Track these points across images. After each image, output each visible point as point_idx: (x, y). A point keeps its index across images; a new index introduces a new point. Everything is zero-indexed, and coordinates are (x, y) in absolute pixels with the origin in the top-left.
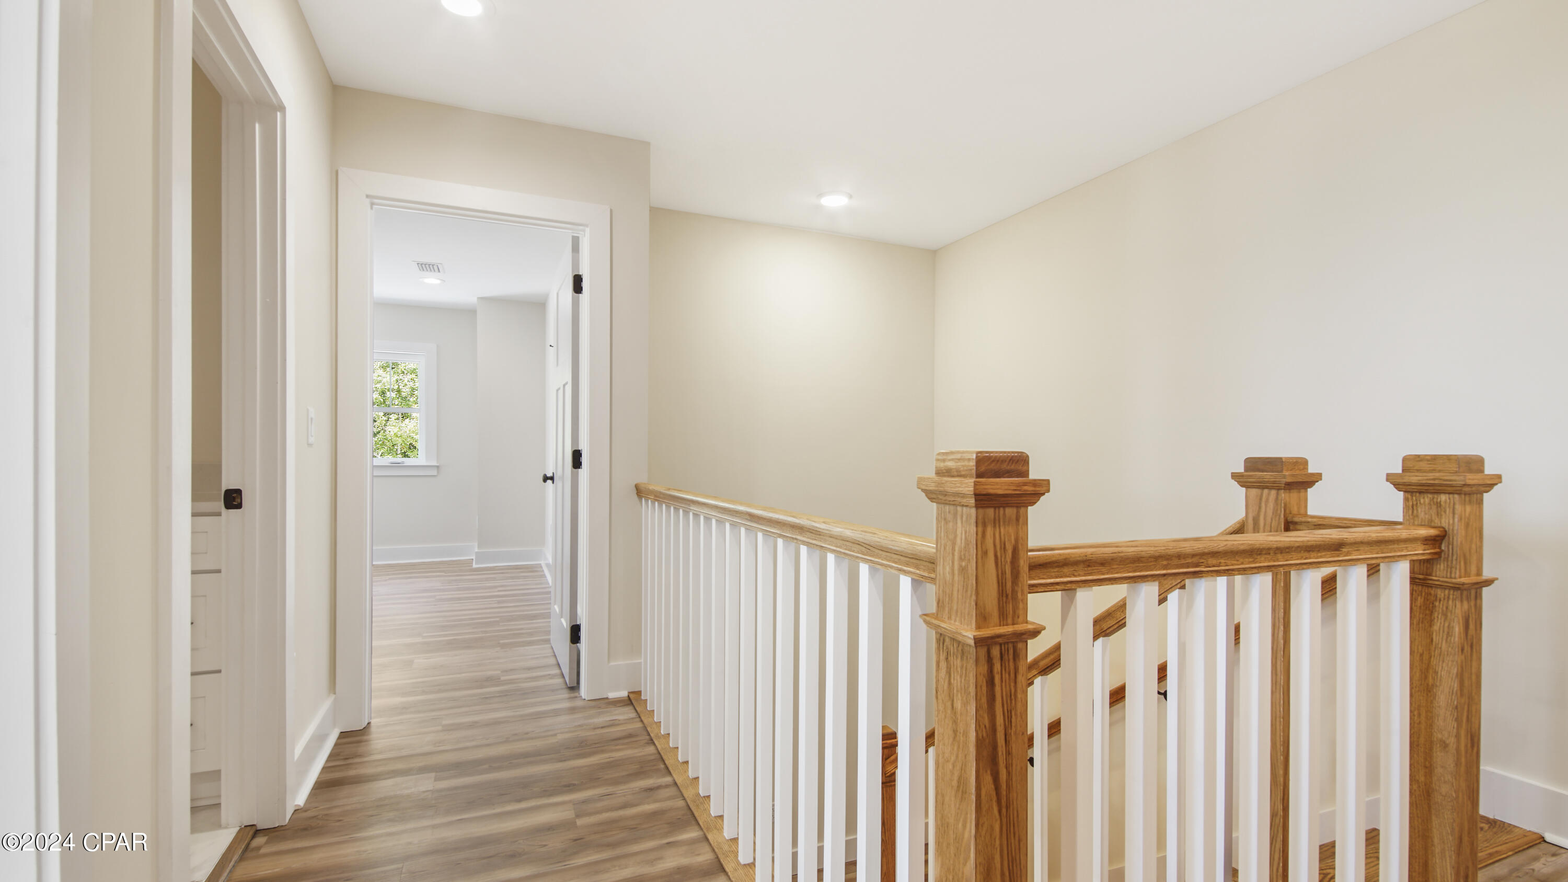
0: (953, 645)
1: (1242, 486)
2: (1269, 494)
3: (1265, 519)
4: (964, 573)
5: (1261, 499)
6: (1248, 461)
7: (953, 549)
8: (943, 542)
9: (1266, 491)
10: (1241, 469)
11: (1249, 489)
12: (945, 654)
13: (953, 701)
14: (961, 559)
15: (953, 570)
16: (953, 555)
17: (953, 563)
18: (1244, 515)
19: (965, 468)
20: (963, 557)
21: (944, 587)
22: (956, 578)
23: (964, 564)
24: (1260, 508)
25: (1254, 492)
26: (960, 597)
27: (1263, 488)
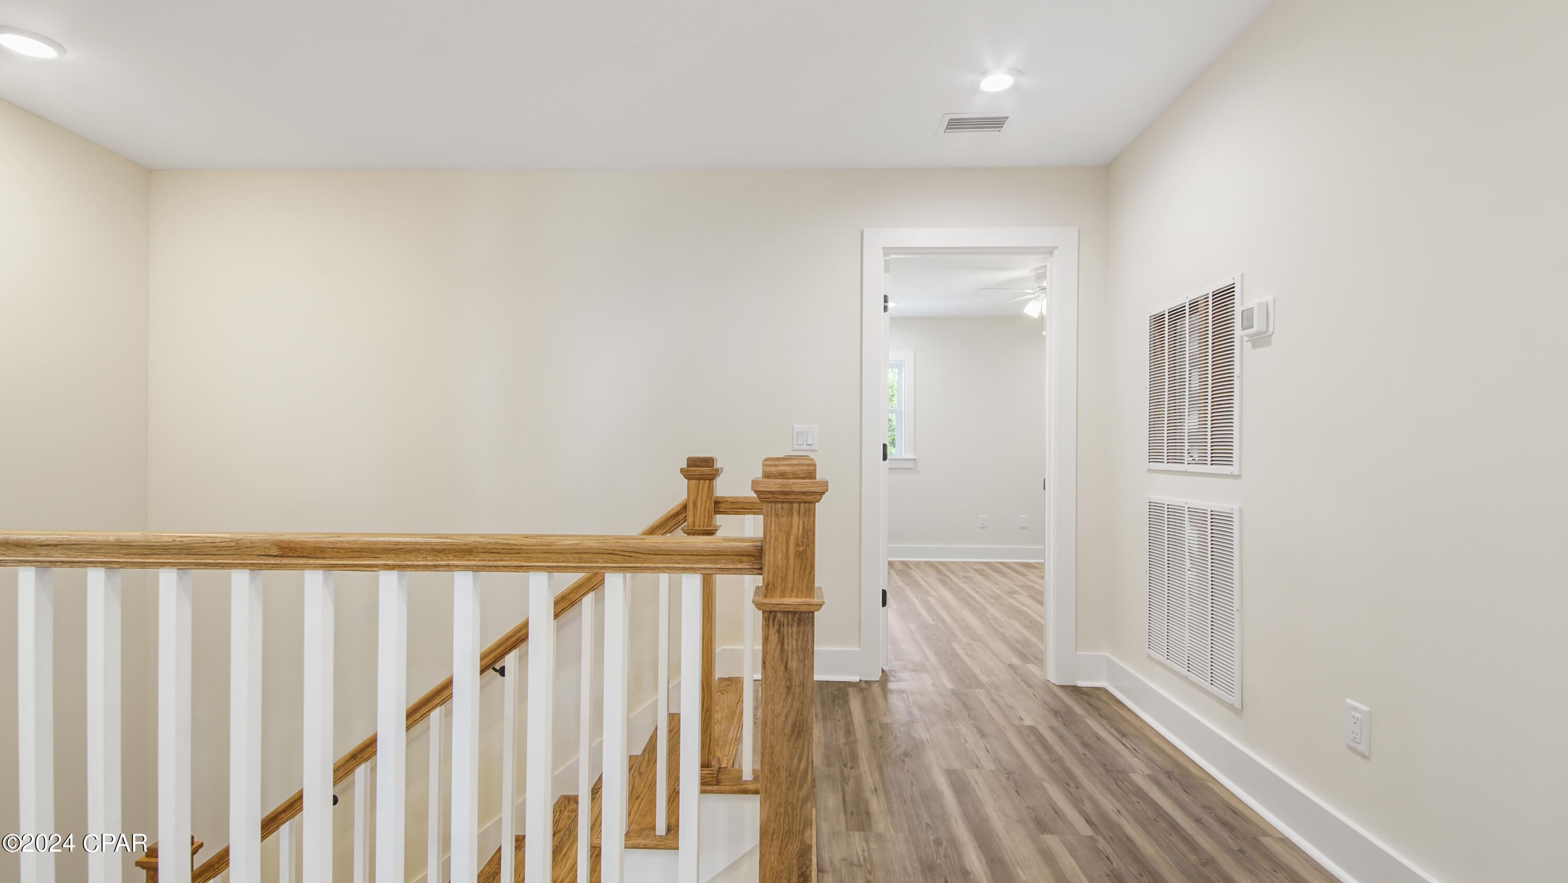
0: (788, 617)
1: (686, 478)
2: (704, 483)
3: (701, 501)
4: (802, 557)
5: (698, 487)
6: (689, 459)
7: (788, 539)
8: (773, 534)
9: (702, 481)
10: (685, 466)
11: (690, 481)
12: (776, 627)
13: (787, 663)
14: (797, 545)
15: (787, 555)
16: (788, 543)
17: (787, 549)
18: (685, 496)
19: (804, 472)
20: (800, 543)
21: (775, 572)
22: (791, 562)
23: (801, 549)
24: (698, 493)
25: (694, 482)
26: (796, 576)
27: (699, 479)
